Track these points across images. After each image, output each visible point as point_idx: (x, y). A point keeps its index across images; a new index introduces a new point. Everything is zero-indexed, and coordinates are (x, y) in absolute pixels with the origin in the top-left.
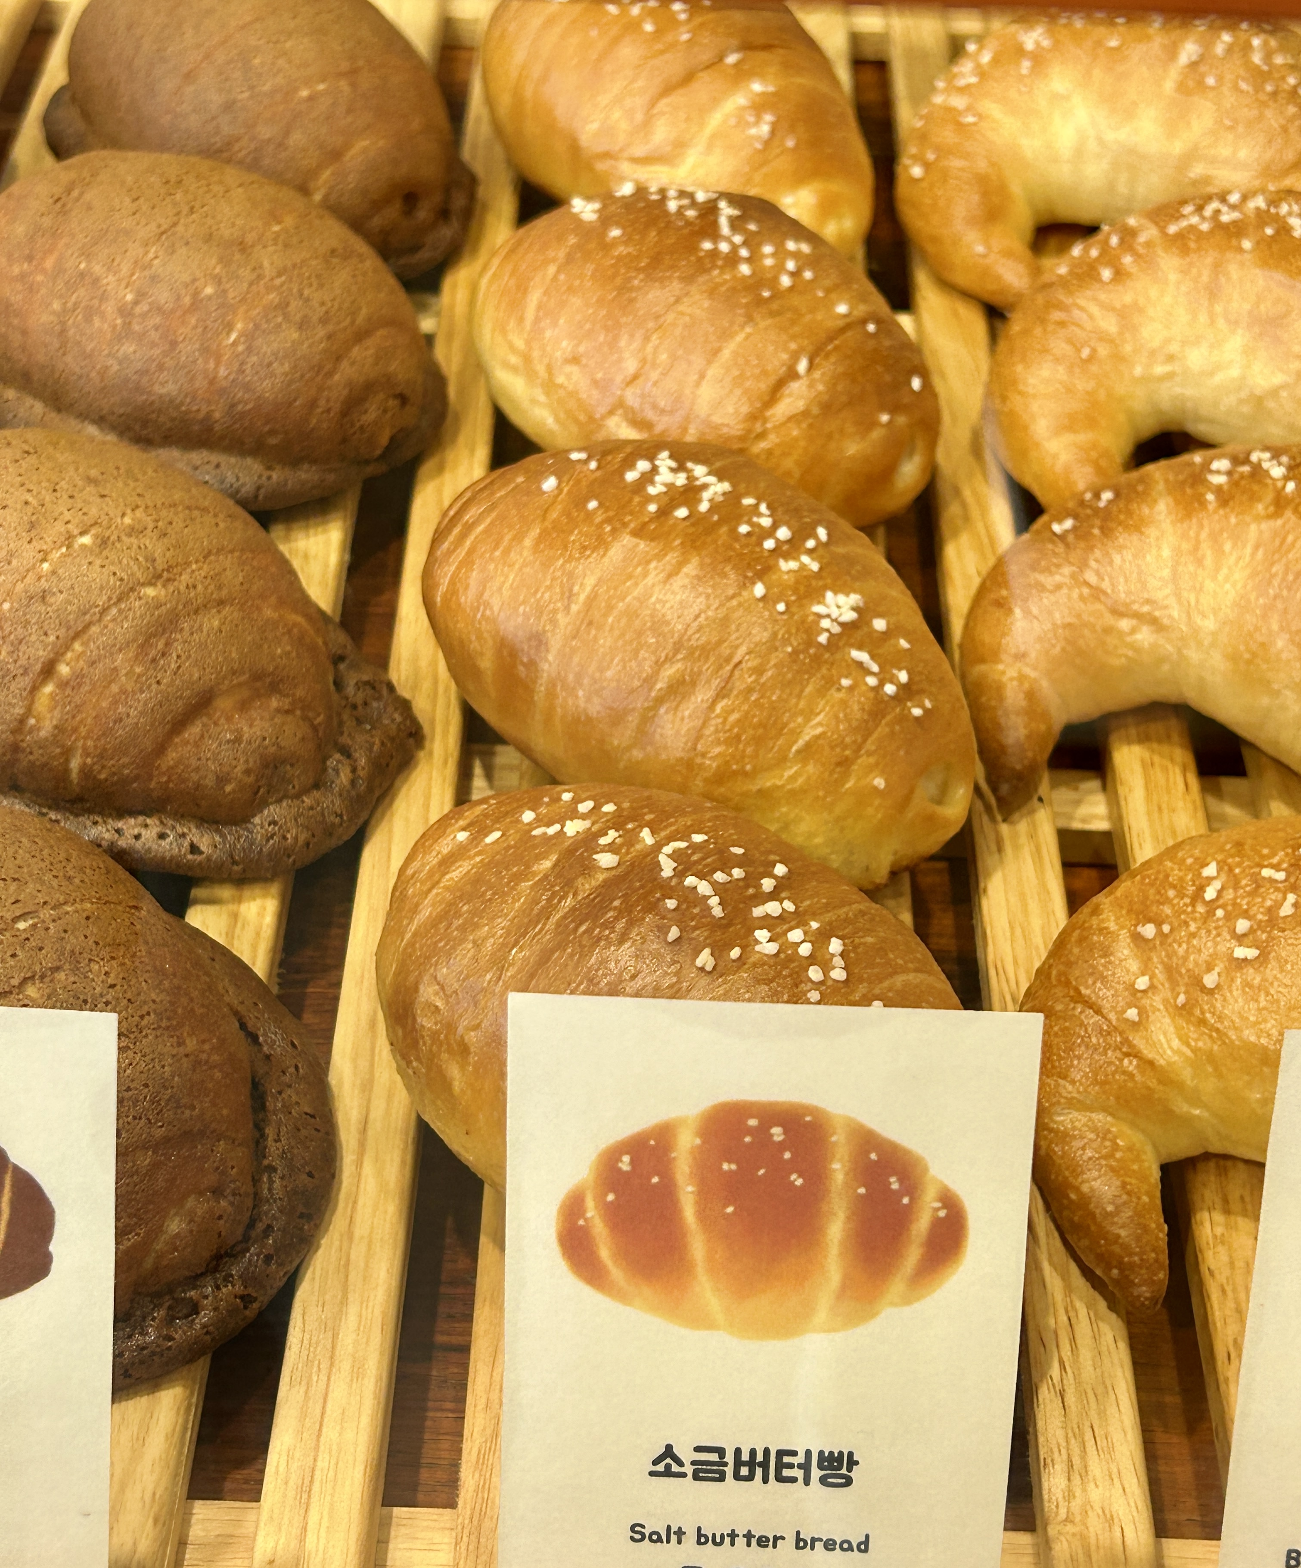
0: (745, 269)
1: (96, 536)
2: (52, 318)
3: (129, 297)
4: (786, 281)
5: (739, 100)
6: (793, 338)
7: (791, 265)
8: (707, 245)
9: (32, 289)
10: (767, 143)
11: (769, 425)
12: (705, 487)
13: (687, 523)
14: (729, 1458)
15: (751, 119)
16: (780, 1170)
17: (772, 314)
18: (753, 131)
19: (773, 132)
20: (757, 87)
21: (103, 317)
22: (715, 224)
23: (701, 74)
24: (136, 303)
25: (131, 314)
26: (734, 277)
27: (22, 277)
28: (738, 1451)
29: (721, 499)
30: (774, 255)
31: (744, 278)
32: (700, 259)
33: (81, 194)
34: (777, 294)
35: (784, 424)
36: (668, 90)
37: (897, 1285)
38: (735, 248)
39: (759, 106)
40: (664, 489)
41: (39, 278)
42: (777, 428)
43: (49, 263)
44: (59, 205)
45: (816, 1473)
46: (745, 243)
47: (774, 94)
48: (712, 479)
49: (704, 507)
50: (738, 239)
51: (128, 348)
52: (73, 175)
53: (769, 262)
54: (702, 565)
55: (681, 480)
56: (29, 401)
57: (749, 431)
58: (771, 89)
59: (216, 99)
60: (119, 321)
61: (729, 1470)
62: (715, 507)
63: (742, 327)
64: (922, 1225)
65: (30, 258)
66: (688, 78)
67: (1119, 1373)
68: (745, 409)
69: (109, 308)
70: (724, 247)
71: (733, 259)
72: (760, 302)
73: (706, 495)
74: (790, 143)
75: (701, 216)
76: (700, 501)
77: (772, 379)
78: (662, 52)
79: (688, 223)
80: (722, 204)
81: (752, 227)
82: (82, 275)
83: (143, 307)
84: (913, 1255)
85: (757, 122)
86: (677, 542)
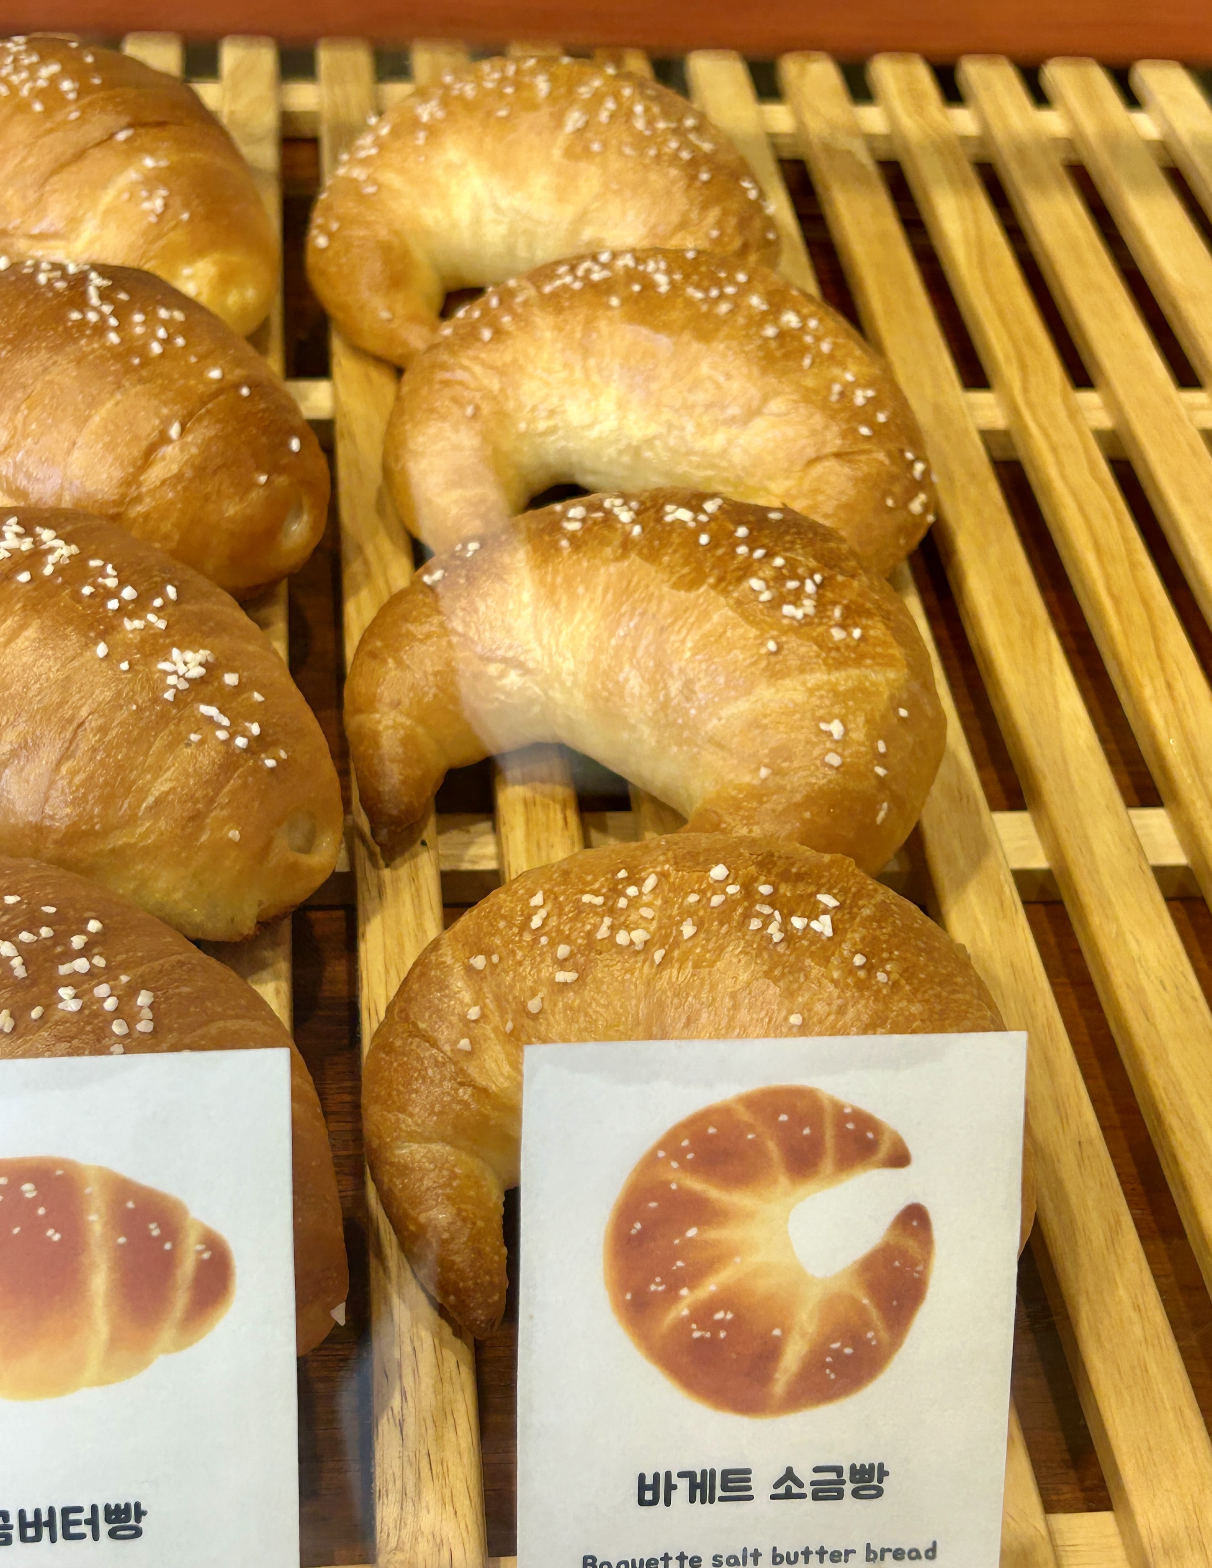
0: (113, 338)
4: (156, 348)
5: (132, 175)
6: (165, 404)
7: (162, 333)
8: (75, 316)
10: (161, 216)
11: (144, 489)
12: (51, 550)
13: (29, 587)
14: (14, 1520)
15: (144, 194)
16: (35, 1228)
17: (142, 380)
18: (146, 205)
19: (166, 206)
20: (149, 162)
22: (84, 294)
23: (91, 151)
26: (103, 347)
28: (22, 1514)
29: (68, 561)
30: (144, 323)
31: (113, 347)
32: (67, 330)
34: (147, 361)
35: (156, 488)
36: (59, 167)
37: (168, 1333)
38: (103, 318)
39: (151, 181)
40: (8, 555)
42: (152, 492)
45: (104, 1528)
46: (114, 314)
47: (168, 168)
48: (60, 543)
49: (48, 570)
50: (107, 309)
53: (139, 330)
54: (42, 629)
55: (26, 545)
57: (123, 496)
58: (163, 163)
61: (15, 1533)
62: (59, 570)
63: (112, 394)
64: (187, 1268)
66: (80, 155)
67: (459, 1397)
68: (118, 474)
70: (92, 317)
71: (101, 329)
72: (129, 369)
73: (51, 559)
74: (185, 216)
75: (70, 288)
76: (44, 565)
77: (144, 444)
78: (50, 131)
79: (57, 294)
80: (93, 275)
81: (123, 296)
84: (181, 1299)
85: (149, 198)
86: (19, 605)
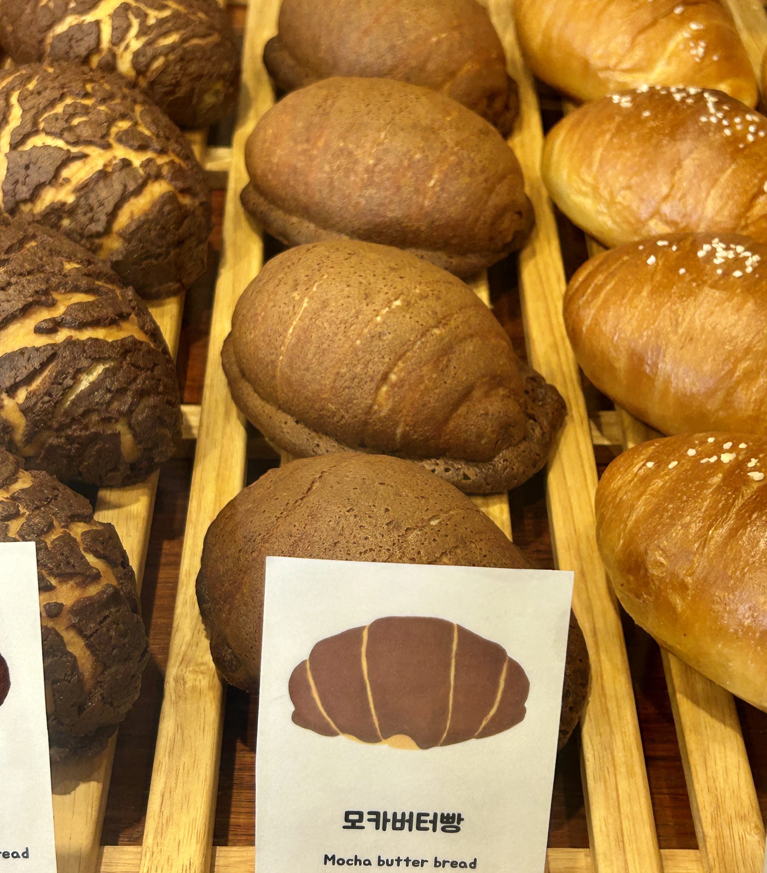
0: (727, 132)
1: (404, 300)
2: (325, 175)
3: (371, 162)
4: (750, 138)
5: (684, 34)
6: (759, 170)
7: (752, 129)
8: (704, 119)
9: (312, 158)
10: (703, 59)
12: (746, 258)
13: (741, 280)
15: (692, 45)
17: (746, 157)
18: (693, 52)
19: (706, 53)
20: (694, 26)
21: (356, 173)
22: (705, 107)
23: (661, 20)
24: (375, 165)
25: (373, 171)
26: (722, 136)
27: (304, 152)
29: (757, 265)
30: (741, 123)
31: (727, 137)
32: (701, 128)
33: (334, 103)
34: (748, 146)
36: (642, 30)
38: (720, 121)
39: (697, 37)
40: (723, 260)
41: (315, 152)
43: (321, 144)
44: (321, 110)
46: (724, 117)
47: (703, 30)
48: (748, 254)
49: (749, 270)
50: (720, 115)
51: (372, 191)
52: (324, 92)
53: (739, 128)
54: (756, 303)
55: (731, 255)
56: (306, 223)
58: (701, 27)
59: (384, 45)
60: (365, 176)
62: (755, 270)
63: (730, 166)
65: (308, 141)
66: (654, 23)
69: (360, 168)
70: (713, 120)
71: (719, 127)
72: (738, 151)
73: (748, 263)
74: (715, 58)
75: (696, 102)
76: (746, 267)
77: (750, 195)
78: (638, 8)
79: (689, 107)
80: (706, 95)
81: (726, 108)
82: (341, 150)
83: (380, 167)
85: (696, 46)
86: (739, 291)
